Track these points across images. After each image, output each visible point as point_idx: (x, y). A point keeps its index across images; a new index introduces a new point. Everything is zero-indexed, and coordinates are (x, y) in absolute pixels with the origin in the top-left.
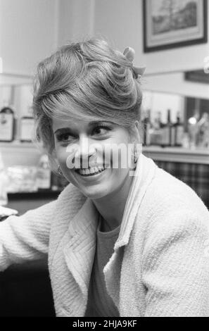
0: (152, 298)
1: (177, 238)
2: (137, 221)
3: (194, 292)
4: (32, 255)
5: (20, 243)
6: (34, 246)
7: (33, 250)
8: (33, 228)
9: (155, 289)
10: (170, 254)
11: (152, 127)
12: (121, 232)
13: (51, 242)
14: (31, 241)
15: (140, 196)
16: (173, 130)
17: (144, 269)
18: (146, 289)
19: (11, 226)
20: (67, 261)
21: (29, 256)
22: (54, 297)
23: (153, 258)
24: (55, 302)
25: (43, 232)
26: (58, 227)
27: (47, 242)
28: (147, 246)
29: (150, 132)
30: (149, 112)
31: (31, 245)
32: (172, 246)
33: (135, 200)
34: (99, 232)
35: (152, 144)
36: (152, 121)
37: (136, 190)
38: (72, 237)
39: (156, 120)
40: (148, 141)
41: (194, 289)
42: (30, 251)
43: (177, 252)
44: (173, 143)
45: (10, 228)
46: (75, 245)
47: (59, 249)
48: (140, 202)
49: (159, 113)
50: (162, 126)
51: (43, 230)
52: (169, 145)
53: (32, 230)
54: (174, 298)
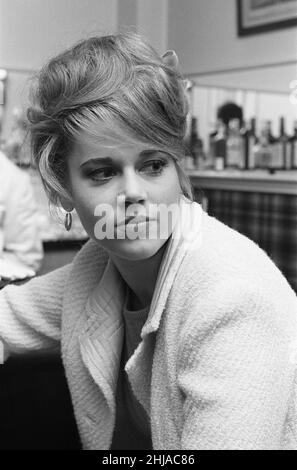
0: (191, 408)
1: (225, 321)
2: (173, 296)
3: (251, 399)
4: (41, 343)
5: (21, 327)
6: (42, 331)
7: (40, 336)
8: (40, 304)
9: (193, 395)
10: (216, 345)
11: (257, 141)
12: (151, 313)
13: (64, 325)
14: (37, 324)
15: (178, 260)
16: (289, 147)
17: (181, 366)
18: (183, 395)
19: (9, 303)
20: (82, 352)
21: (36, 344)
22: (74, 402)
23: (191, 350)
24: (75, 408)
25: (55, 310)
26: (73, 304)
27: (58, 324)
28: (182, 332)
29: (255, 149)
30: (253, 121)
31: (38, 330)
32: (219, 334)
33: (170, 265)
34: (126, 311)
35: (257, 167)
36: (258, 133)
37: (173, 251)
38: (88, 317)
39: (263, 132)
40: (252, 163)
41: (250, 396)
42: (36, 337)
43: (225, 341)
44: (288, 165)
45: (7, 305)
46: (92, 328)
47: (75, 334)
48: (177, 268)
49: (269, 123)
50: (272, 140)
51: (55, 307)
52: (284, 169)
53: (39, 307)
54: (221, 409)
